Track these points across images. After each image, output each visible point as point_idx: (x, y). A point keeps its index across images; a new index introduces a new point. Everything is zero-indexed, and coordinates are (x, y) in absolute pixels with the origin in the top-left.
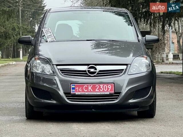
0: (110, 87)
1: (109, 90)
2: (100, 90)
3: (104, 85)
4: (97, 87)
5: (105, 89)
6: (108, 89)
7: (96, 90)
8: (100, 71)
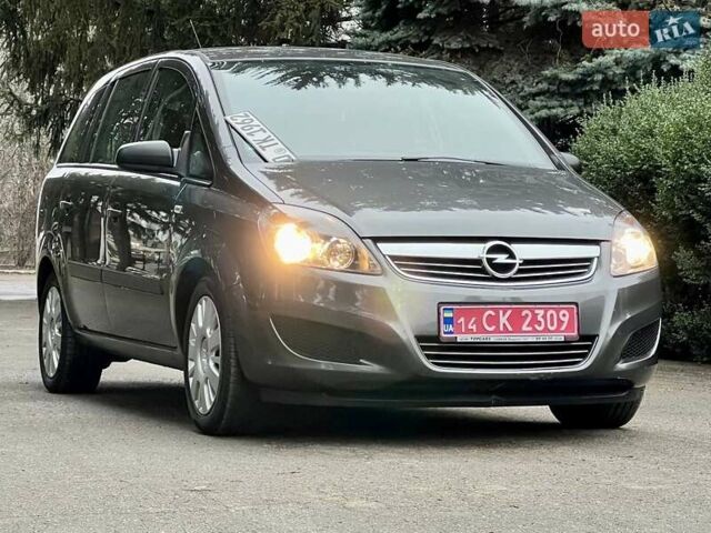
0: (564, 315)
1: (563, 328)
2: (537, 327)
3: (546, 310)
4: (527, 315)
5: (552, 325)
6: (560, 322)
7: (525, 328)
8: (527, 262)
